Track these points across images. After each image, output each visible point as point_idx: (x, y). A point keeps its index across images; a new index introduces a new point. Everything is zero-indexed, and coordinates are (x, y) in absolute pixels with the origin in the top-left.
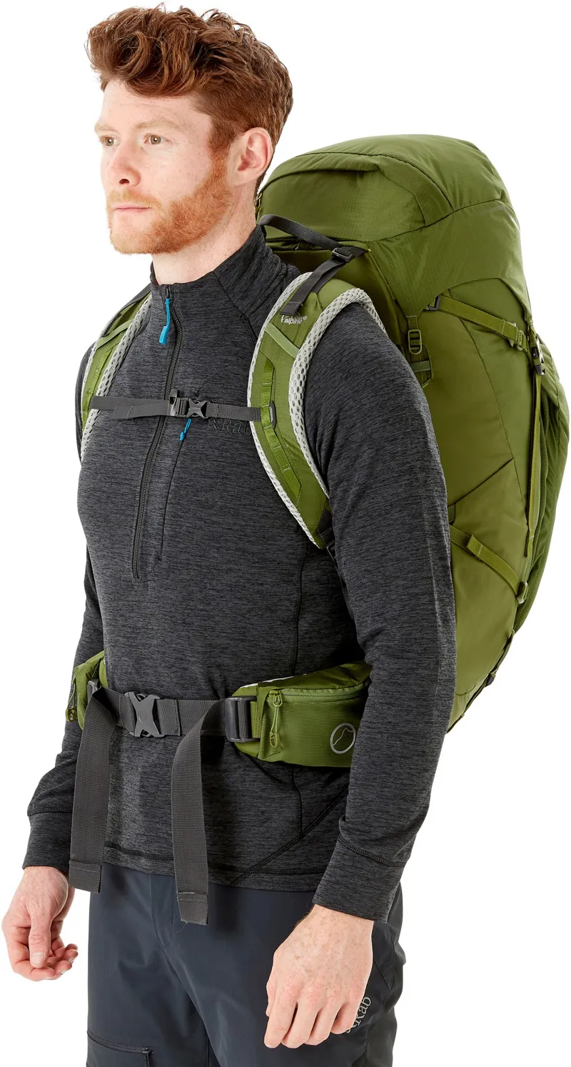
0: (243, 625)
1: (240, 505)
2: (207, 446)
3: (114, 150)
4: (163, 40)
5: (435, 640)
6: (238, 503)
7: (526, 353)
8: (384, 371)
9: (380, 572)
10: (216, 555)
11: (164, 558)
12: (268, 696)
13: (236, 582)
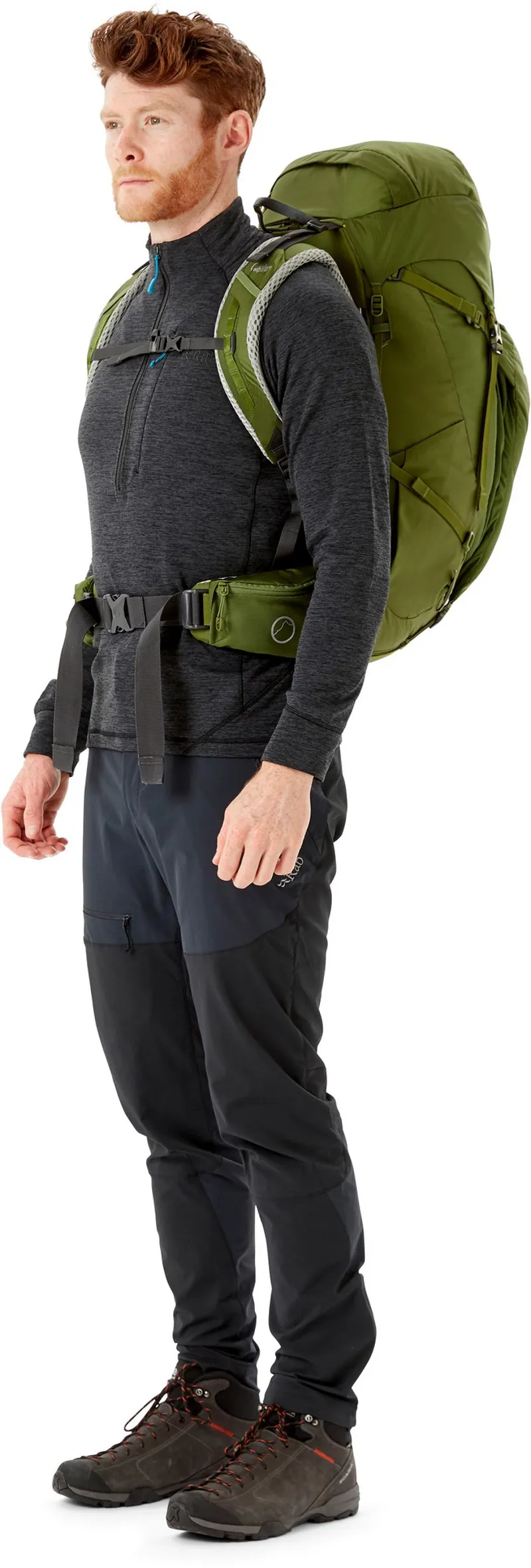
0: (203, 528)
1: (202, 422)
2: (179, 374)
3: (119, 133)
4: (157, 36)
5: (371, 541)
6: (200, 421)
7: (484, 333)
8: (334, 312)
9: (326, 482)
10: (181, 466)
11: (140, 470)
12: (217, 587)
13: (198, 490)
